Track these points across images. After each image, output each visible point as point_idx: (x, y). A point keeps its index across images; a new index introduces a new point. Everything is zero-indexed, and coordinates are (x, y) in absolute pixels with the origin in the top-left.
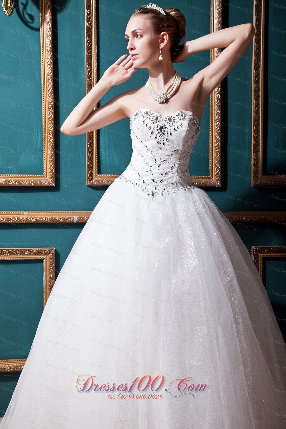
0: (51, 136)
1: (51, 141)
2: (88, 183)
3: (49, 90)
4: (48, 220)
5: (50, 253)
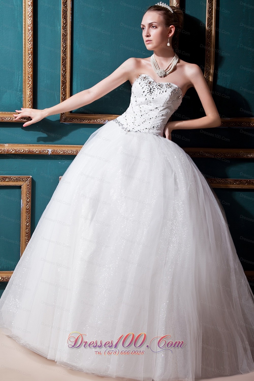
0: (30, 79)
1: (30, 83)
3: (30, 38)
4: (26, 151)
5: (27, 180)
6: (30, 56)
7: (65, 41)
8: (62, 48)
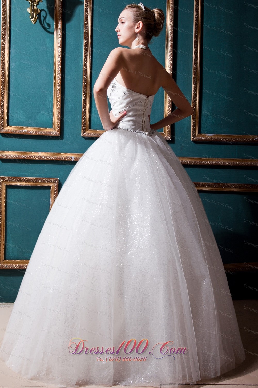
0: (59, 103)
1: (59, 105)
2: (82, 135)
4: (54, 158)
5: (55, 182)
6: (59, 85)
7: (86, 74)
8: (83, 80)
